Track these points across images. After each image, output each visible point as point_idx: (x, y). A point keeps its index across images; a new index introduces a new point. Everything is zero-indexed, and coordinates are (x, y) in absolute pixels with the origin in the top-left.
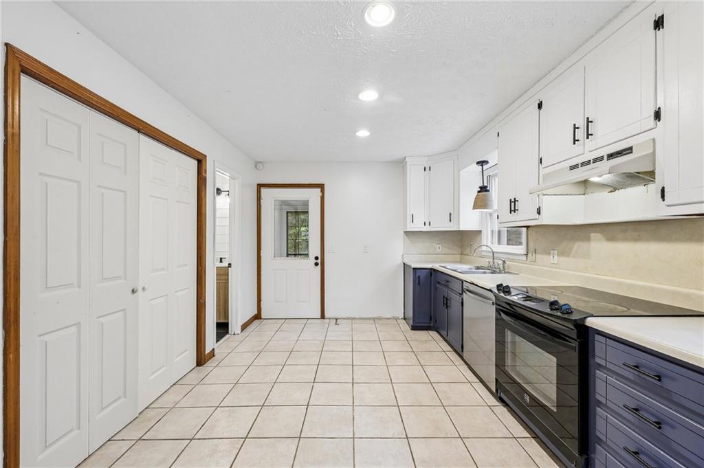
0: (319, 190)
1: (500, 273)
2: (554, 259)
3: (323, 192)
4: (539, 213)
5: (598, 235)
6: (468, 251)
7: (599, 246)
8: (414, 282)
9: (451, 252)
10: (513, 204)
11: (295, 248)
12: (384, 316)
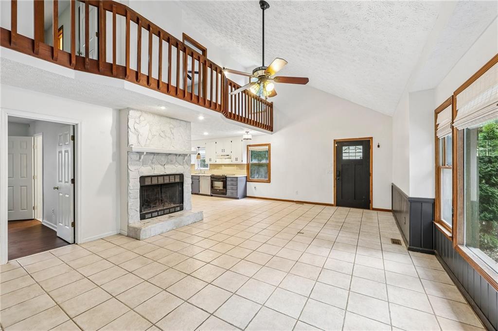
1: (205, 173)
2: (217, 170)
4: (216, 162)
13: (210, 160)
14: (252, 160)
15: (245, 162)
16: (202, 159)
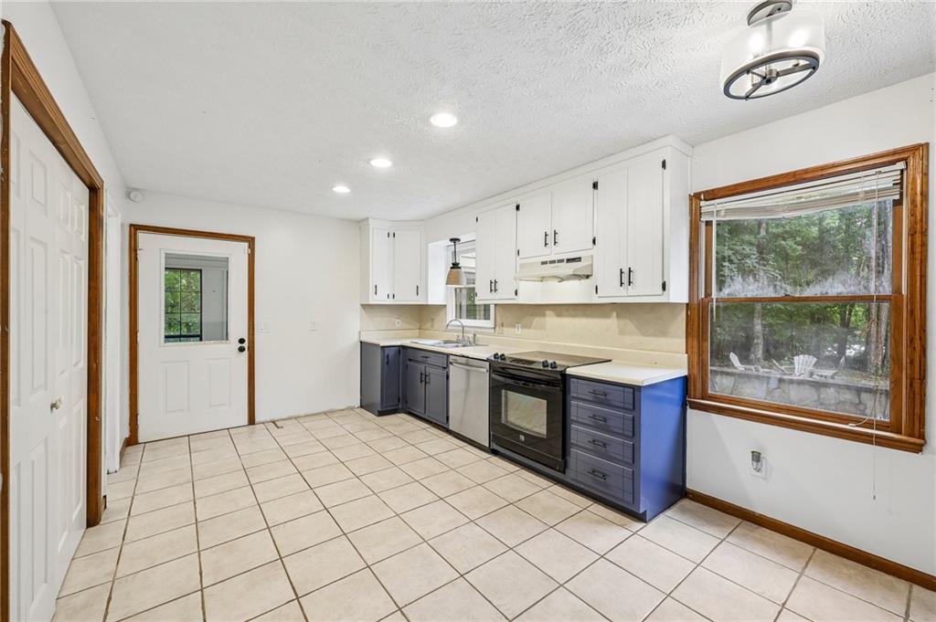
0: (246, 244)
1: (471, 345)
2: (519, 331)
3: (252, 247)
4: (516, 294)
5: (550, 312)
6: (429, 325)
7: (551, 320)
8: (382, 363)
9: (410, 327)
10: (493, 285)
11: (182, 328)
12: (336, 408)
13: (494, 286)
14: (721, 284)
15: (679, 293)
16: (464, 285)
